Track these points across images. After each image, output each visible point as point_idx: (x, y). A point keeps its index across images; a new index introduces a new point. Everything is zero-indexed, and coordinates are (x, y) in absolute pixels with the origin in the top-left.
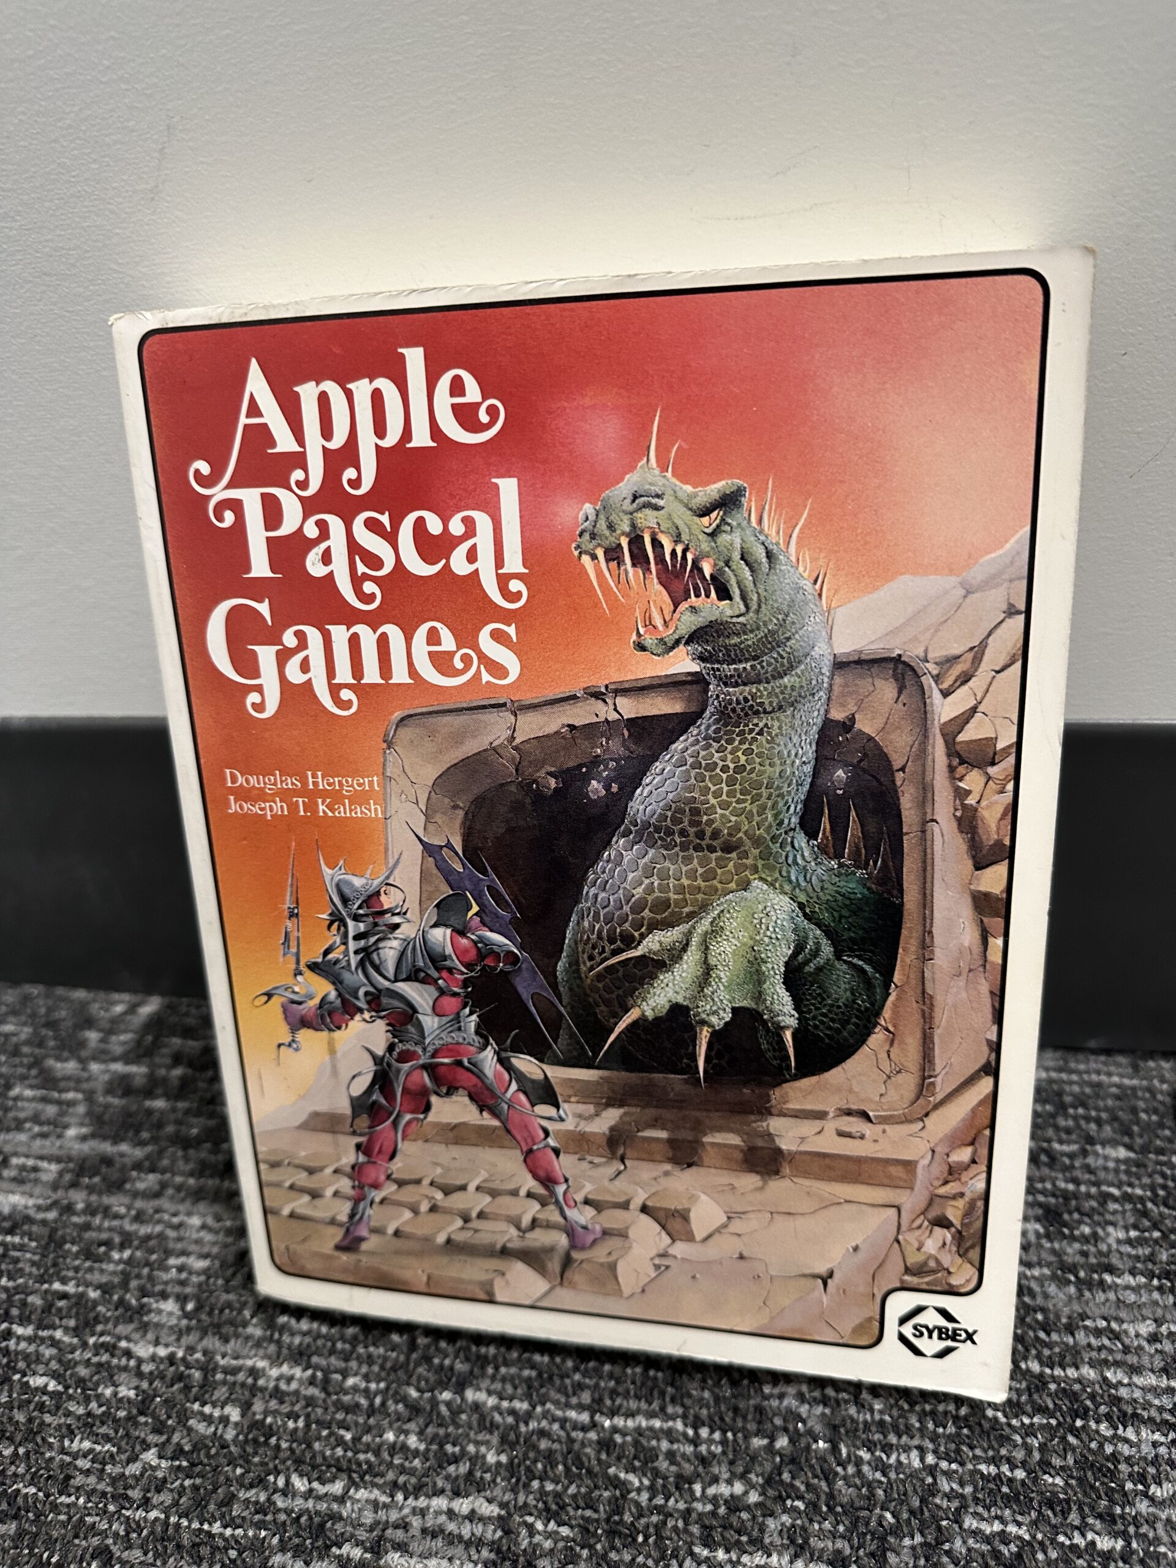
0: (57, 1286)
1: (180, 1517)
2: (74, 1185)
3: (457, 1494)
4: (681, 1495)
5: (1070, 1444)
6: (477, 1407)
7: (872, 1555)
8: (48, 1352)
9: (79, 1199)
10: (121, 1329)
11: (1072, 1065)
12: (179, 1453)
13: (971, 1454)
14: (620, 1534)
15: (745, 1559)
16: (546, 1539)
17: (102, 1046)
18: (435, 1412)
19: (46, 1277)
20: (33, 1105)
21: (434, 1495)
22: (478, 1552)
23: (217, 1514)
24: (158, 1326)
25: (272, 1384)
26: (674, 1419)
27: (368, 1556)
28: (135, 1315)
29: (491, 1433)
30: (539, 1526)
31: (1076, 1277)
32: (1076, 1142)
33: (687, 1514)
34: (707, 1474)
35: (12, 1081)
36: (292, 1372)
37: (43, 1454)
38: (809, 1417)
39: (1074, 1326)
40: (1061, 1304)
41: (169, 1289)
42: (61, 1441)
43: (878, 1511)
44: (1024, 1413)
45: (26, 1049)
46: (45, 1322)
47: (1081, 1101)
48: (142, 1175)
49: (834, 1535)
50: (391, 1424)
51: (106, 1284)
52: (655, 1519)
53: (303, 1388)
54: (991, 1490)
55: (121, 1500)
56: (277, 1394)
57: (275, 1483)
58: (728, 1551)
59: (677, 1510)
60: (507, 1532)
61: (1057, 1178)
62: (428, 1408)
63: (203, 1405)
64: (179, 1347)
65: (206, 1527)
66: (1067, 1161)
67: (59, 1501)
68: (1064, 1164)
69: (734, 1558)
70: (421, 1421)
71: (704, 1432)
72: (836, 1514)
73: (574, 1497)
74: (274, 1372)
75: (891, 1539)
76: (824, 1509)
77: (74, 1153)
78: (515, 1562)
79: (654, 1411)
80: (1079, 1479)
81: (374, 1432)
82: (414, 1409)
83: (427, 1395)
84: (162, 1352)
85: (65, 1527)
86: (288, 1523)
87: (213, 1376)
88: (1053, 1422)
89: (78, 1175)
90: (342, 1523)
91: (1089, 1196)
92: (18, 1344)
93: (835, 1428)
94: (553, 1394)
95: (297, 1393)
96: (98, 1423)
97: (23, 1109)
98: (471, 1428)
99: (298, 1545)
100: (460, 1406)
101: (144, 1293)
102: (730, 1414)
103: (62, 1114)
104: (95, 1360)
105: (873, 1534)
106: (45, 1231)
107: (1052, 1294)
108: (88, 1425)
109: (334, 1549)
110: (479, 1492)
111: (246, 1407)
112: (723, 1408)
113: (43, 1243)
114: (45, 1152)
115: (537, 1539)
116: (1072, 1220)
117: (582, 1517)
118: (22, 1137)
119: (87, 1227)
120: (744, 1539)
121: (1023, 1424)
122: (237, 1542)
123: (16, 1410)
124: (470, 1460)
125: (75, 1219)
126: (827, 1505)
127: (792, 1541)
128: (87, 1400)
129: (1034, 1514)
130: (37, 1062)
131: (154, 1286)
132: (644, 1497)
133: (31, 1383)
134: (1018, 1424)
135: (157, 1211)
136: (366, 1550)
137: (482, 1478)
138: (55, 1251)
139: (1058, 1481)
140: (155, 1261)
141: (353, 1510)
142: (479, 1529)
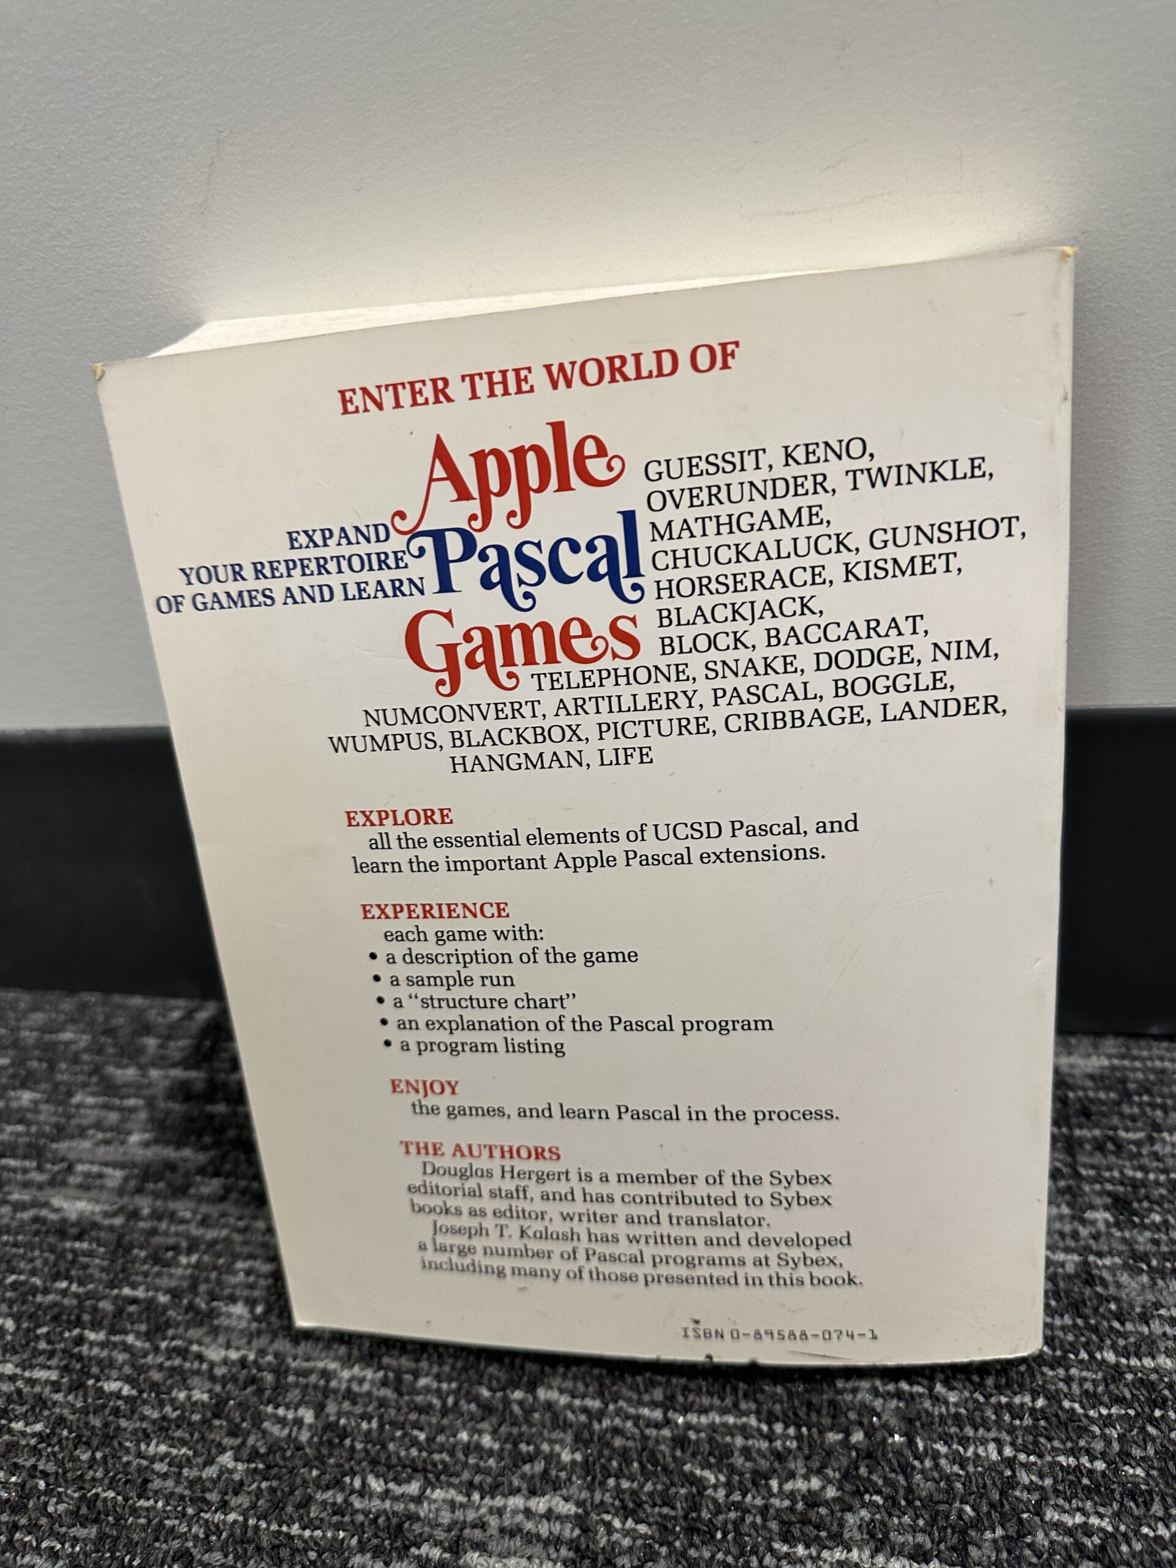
0: (127, 1291)
1: (258, 1520)
2: (139, 1190)
3: (533, 1493)
4: (758, 1491)
5: (1149, 1435)
6: (549, 1405)
7: (953, 1549)
8: (121, 1357)
9: (144, 1203)
10: (193, 1333)
11: (1135, 1052)
12: (254, 1456)
13: (1049, 1446)
14: (698, 1531)
15: (825, 1554)
16: (625, 1536)
17: (162, 1052)
18: (507, 1412)
19: (116, 1282)
20: (96, 1112)
21: (511, 1494)
22: (557, 1551)
23: (295, 1516)
24: (229, 1329)
25: (344, 1386)
26: (746, 1414)
27: (447, 1555)
28: (206, 1319)
29: (565, 1431)
30: (617, 1524)
31: (1149, 1265)
32: (1142, 1130)
33: (764, 1510)
34: (783, 1469)
35: (73, 1089)
36: (363, 1373)
37: (120, 1458)
38: (883, 1411)
39: (1149, 1315)
40: (1134, 1293)
41: (238, 1292)
42: (138, 1445)
43: (957, 1504)
44: (1102, 1403)
45: (86, 1057)
46: (117, 1327)
47: (1145, 1088)
48: (206, 1180)
49: (914, 1529)
50: (464, 1425)
51: (175, 1289)
52: (733, 1515)
53: (375, 1389)
54: (1071, 1482)
55: (199, 1504)
56: (350, 1396)
57: (351, 1484)
58: (807, 1547)
59: (754, 1506)
60: (585, 1530)
61: (1124, 1166)
62: (501, 1407)
63: (276, 1408)
64: (250, 1350)
65: (284, 1528)
66: (1134, 1149)
67: (138, 1505)
68: (1131, 1151)
69: (814, 1553)
70: (494, 1420)
71: (778, 1428)
72: (915, 1508)
73: (651, 1494)
74: (346, 1374)
75: (972, 1533)
76: (903, 1503)
77: (138, 1159)
78: (594, 1560)
79: (726, 1407)
80: (1160, 1470)
81: (448, 1432)
82: (487, 1409)
83: (499, 1394)
84: (234, 1355)
85: (145, 1530)
86: (366, 1523)
87: (286, 1378)
88: (1132, 1412)
89: (143, 1181)
90: (420, 1524)
91: (1157, 1183)
92: (91, 1349)
93: (911, 1421)
94: (625, 1392)
95: (369, 1394)
96: (173, 1427)
97: (85, 1117)
98: (544, 1427)
99: (377, 1546)
100: (532, 1406)
101: (213, 1297)
102: (804, 1409)
103: (124, 1120)
104: (168, 1364)
105: (953, 1528)
106: (113, 1237)
107: (1125, 1284)
108: (163, 1429)
109: (413, 1550)
110: (555, 1490)
111: (320, 1409)
112: (796, 1403)
113: (112, 1248)
114: (109, 1158)
115: (616, 1537)
116: (1142, 1208)
117: (660, 1515)
118: (86, 1144)
119: (153, 1232)
120: (823, 1534)
121: (1100, 1415)
122: (316, 1543)
123: (91, 1415)
124: (545, 1458)
125: (142, 1225)
126: (906, 1499)
127: (872, 1536)
128: (162, 1404)
129: (1116, 1506)
130: (97, 1070)
131: (222, 1289)
132: (721, 1494)
133: (106, 1387)
134: (1096, 1415)
135: (223, 1215)
136: (445, 1550)
137: (557, 1477)
138: (124, 1256)
139: (1139, 1471)
140: (223, 1265)
141: (430, 1511)
142: (557, 1528)
